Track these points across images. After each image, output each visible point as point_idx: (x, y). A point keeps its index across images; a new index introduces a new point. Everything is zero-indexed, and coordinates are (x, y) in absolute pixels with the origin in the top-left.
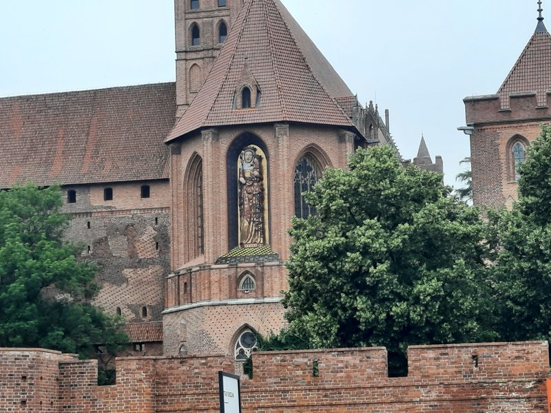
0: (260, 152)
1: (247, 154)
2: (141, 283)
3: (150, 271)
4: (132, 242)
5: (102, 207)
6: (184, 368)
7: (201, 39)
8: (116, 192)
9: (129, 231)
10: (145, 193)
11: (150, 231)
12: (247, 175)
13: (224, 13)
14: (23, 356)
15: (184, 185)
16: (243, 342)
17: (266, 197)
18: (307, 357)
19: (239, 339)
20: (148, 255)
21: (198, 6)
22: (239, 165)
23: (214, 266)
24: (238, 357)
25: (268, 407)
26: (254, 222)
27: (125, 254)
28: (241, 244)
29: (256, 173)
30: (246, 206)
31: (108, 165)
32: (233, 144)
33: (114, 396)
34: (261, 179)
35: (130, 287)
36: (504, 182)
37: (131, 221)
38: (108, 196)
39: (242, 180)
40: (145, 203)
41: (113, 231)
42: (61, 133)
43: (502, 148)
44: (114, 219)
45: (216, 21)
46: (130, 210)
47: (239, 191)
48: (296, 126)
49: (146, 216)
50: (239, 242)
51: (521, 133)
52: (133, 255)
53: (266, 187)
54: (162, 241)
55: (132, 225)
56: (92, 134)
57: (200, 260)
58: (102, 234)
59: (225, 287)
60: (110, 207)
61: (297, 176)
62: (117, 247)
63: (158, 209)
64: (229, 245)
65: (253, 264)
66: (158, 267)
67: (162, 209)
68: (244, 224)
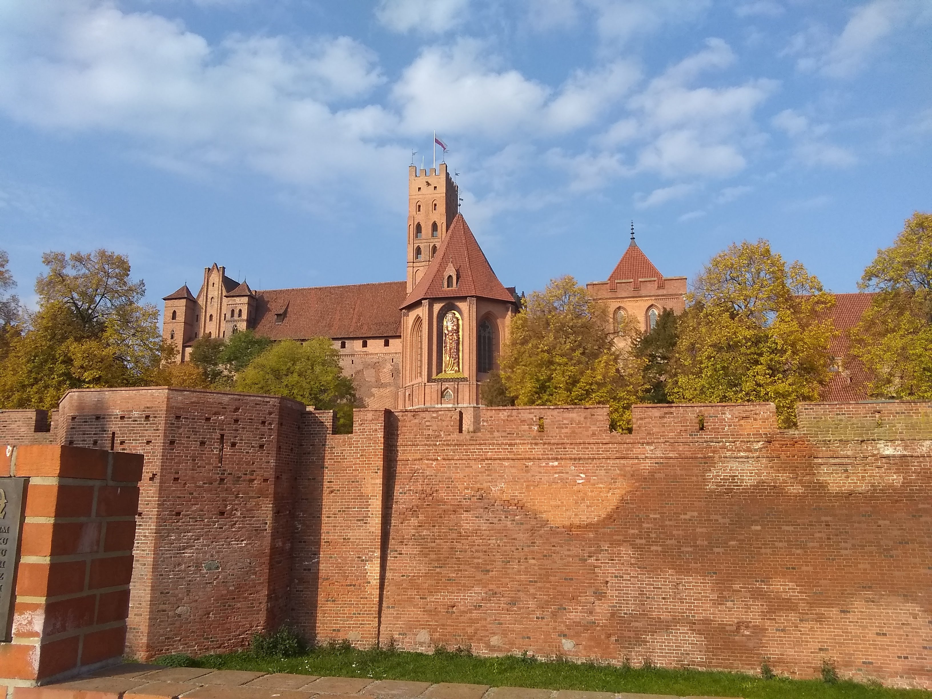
0: (457, 315)
1: (449, 316)
2: (382, 397)
3: (388, 390)
4: (378, 372)
5: (361, 351)
6: (417, 421)
7: (423, 255)
8: (369, 342)
9: (376, 366)
10: (387, 344)
11: (389, 367)
12: (450, 329)
13: (436, 240)
14: (263, 402)
15: (411, 335)
17: (461, 343)
18: (533, 413)
20: (387, 381)
21: (421, 236)
22: (445, 323)
23: (427, 384)
25: (495, 459)
26: (453, 357)
27: (373, 380)
28: (445, 371)
29: (455, 328)
30: (448, 348)
31: (365, 327)
32: (441, 309)
33: (350, 445)
34: (458, 332)
35: (376, 399)
37: (377, 360)
38: (365, 345)
39: (446, 332)
40: (386, 349)
41: (367, 366)
42: (339, 308)
43: (611, 315)
44: (369, 359)
45: (432, 245)
46: (377, 354)
47: (444, 338)
48: (479, 299)
49: (387, 357)
50: (443, 370)
51: (622, 305)
52: (378, 380)
53: (461, 337)
54: (395, 373)
55: (378, 363)
56: (356, 310)
57: (419, 380)
58: (360, 367)
59: (435, 396)
60: (366, 352)
61: (480, 331)
62: (369, 375)
63: (394, 353)
64: (437, 372)
65: (452, 383)
66: (392, 388)
67: (396, 353)
68: (446, 358)
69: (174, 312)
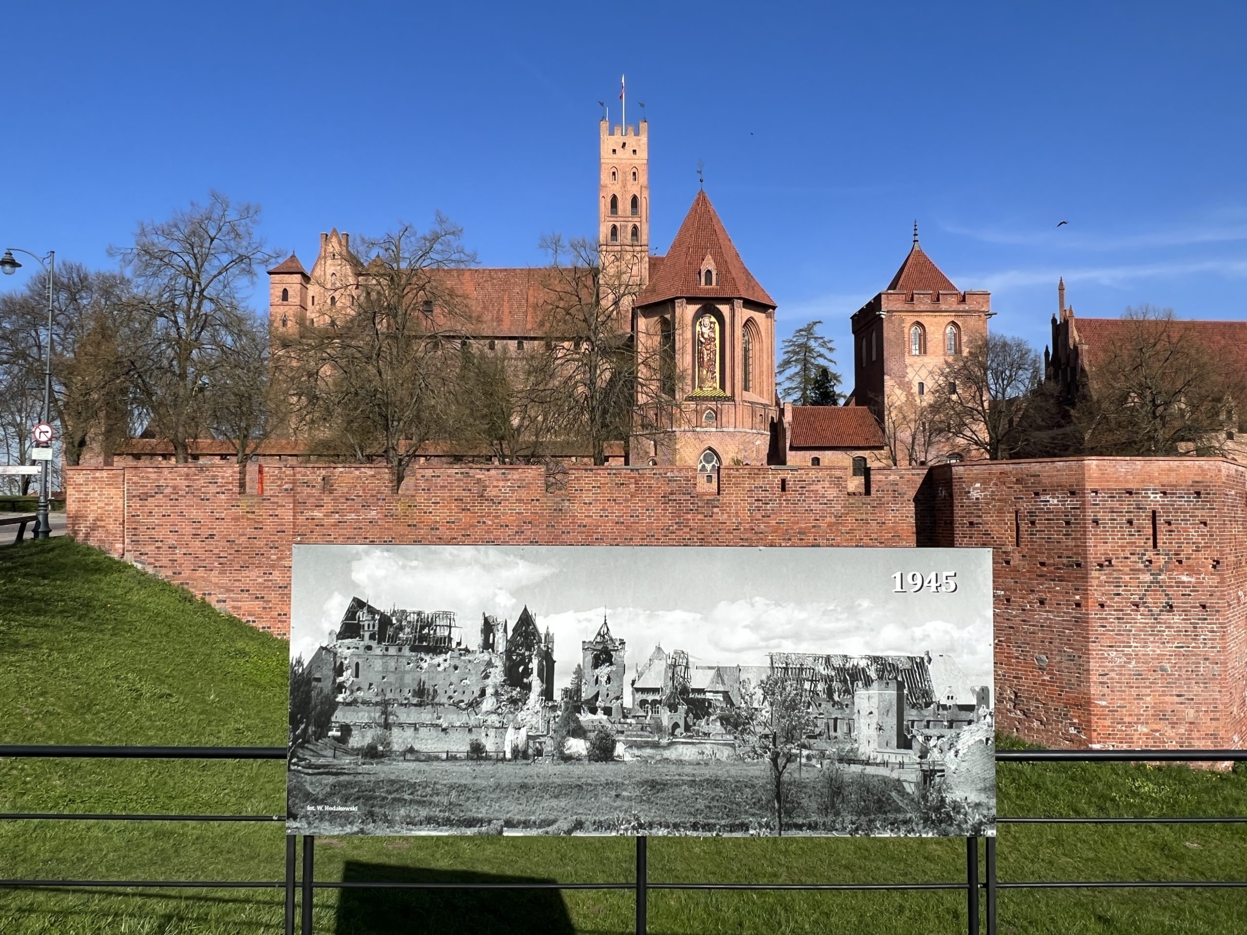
0: (713, 319)
1: (706, 320)
7: (619, 237)
12: (706, 336)
13: (636, 219)
16: (704, 459)
17: (718, 353)
19: (702, 458)
21: (617, 213)
22: (698, 328)
23: (683, 402)
24: (701, 470)
26: (710, 371)
28: (700, 387)
29: (712, 335)
30: (705, 359)
34: (715, 340)
36: (906, 354)
39: (702, 339)
42: (506, 298)
43: (906, 330)
45: (630, 225)
47: (699, 347)
48: (745, 302)
50: (698, 386)
51: (920, 320)
53: (718, 346)
59: (693, 418)
65: (714, 403)
69: (285, 291)
